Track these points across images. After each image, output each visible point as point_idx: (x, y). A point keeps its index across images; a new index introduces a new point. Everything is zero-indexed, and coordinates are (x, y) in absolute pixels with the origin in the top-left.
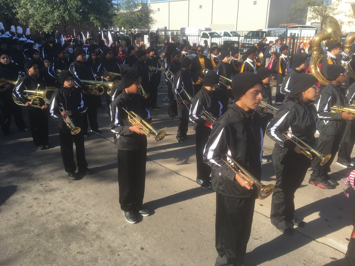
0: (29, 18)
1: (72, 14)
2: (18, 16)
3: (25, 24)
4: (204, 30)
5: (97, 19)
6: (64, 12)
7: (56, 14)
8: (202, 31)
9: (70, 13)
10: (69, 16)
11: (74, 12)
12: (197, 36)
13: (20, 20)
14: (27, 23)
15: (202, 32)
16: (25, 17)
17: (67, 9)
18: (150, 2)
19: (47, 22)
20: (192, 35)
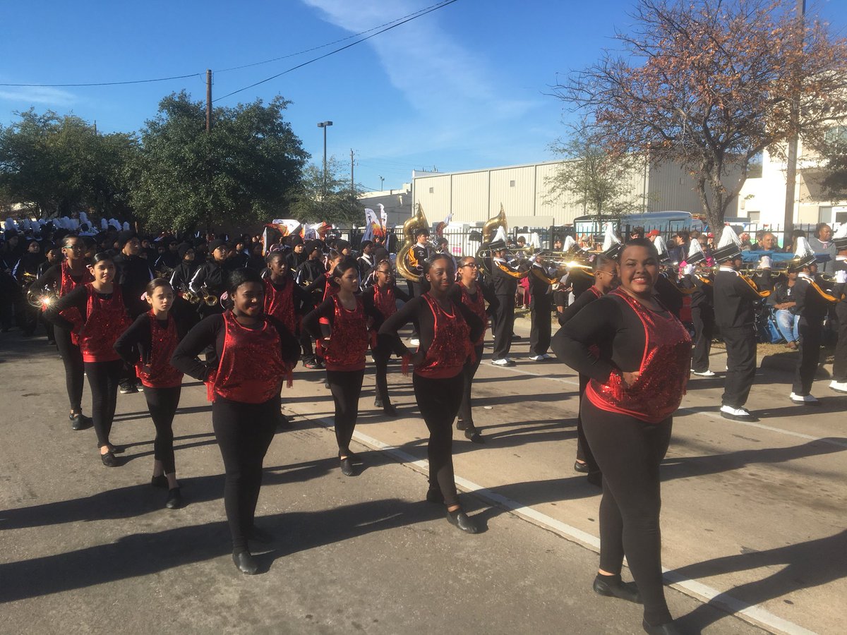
0: (149, 207)
1: (219, 200)
2: (131, 204)
3: (143, 216)
4: (475, 226)
5: (263, 207)
6: (207, 197)
7: (192, 199)
8: (471, 227)
9: (216, 196)
10: (212, 204)
11: (224, 196)
12: (460, 234)
13: (134, 210)
14: (147, 215)
15: (471, 230)
16: (144, 205)
17: (213, 191)
18: (415, 176)
19: (176, 213)
20: (453, 232)
